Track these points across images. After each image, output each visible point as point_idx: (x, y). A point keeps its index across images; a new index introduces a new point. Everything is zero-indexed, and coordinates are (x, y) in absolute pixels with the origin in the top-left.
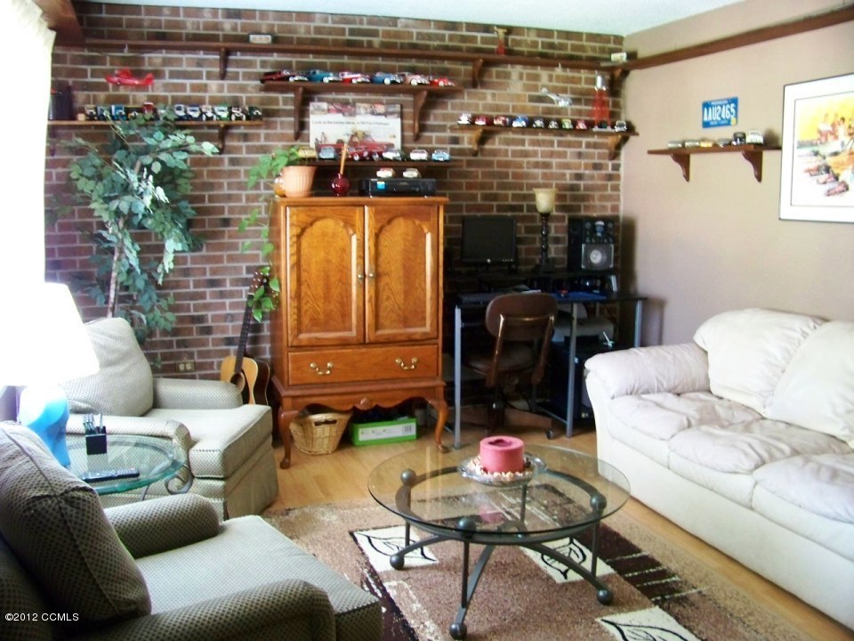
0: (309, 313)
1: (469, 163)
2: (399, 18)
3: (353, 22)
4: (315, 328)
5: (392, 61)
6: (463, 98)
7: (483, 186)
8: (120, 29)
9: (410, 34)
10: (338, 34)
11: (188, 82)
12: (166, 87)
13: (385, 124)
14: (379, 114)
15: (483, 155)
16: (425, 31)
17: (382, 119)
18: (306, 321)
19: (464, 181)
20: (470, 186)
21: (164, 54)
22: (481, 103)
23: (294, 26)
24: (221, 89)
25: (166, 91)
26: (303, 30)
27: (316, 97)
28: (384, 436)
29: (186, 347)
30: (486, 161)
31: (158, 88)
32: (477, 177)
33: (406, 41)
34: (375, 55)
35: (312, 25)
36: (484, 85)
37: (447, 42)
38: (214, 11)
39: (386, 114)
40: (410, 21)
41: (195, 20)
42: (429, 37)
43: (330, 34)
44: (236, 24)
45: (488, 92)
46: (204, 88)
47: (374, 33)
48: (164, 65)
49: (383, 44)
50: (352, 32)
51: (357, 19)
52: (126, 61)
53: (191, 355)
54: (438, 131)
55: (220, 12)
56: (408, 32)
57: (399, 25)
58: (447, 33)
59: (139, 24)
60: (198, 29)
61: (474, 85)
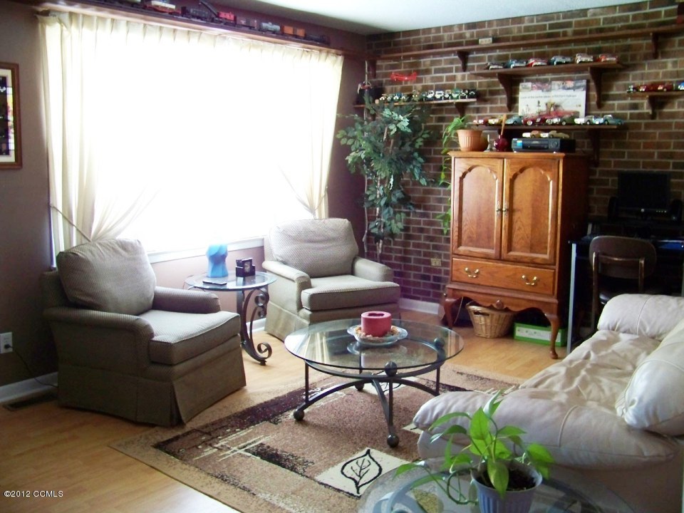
0: (467, 232)
1: (647, 126)
2: (588, 9)
3: (553, 19)
4: (470, 244)
5: (582, 45)
6: (644, 69)
7: (659, 146)
8: (409, 46)
9: (598, 21)
10: (541, 30)
11: (445, 75)
12: (433, 79)
13: (573, 96)
14: (569, 89)
15: (661, 118)
16: (611, 15)
17: (571, 92)
18: (464, 237)
19: (642, 141)
20: (647, 146)
21: (432, 58)
22: (661, 71)
23: (511, 28)
24: (463, 78)
25: (432, 82)
26: (516, 31)
27: (524, 79)
28: (535, 337)
29: (437, 250)
30: (664, 123)
31: (427, 80)
32: (655, 138)
33: (595, 27)
34: (569, 42)
35: (523, 25)
36: (665, 55)
37: (631, 22)
38: (460, 26)
39: (574, 88)
40: (598, 10)
41: (449, 33)
42: (614, 20)
43: (535, 31)
44: (473, 32)
45: (669, 61)
46: (454, 78)
47: (568, 25)
48: (431, 65)
49: (575, 33)
50: (552, 26)
51: (555, 15)
52: (412, 65)
53: (440, 256)
54: (619, 99)
55: (464, 26)
56: (596, 19)
57: (589, 15)
58: (631, 14)
59: (418, 41)
60: (451, 39)
61: (655, 56)
